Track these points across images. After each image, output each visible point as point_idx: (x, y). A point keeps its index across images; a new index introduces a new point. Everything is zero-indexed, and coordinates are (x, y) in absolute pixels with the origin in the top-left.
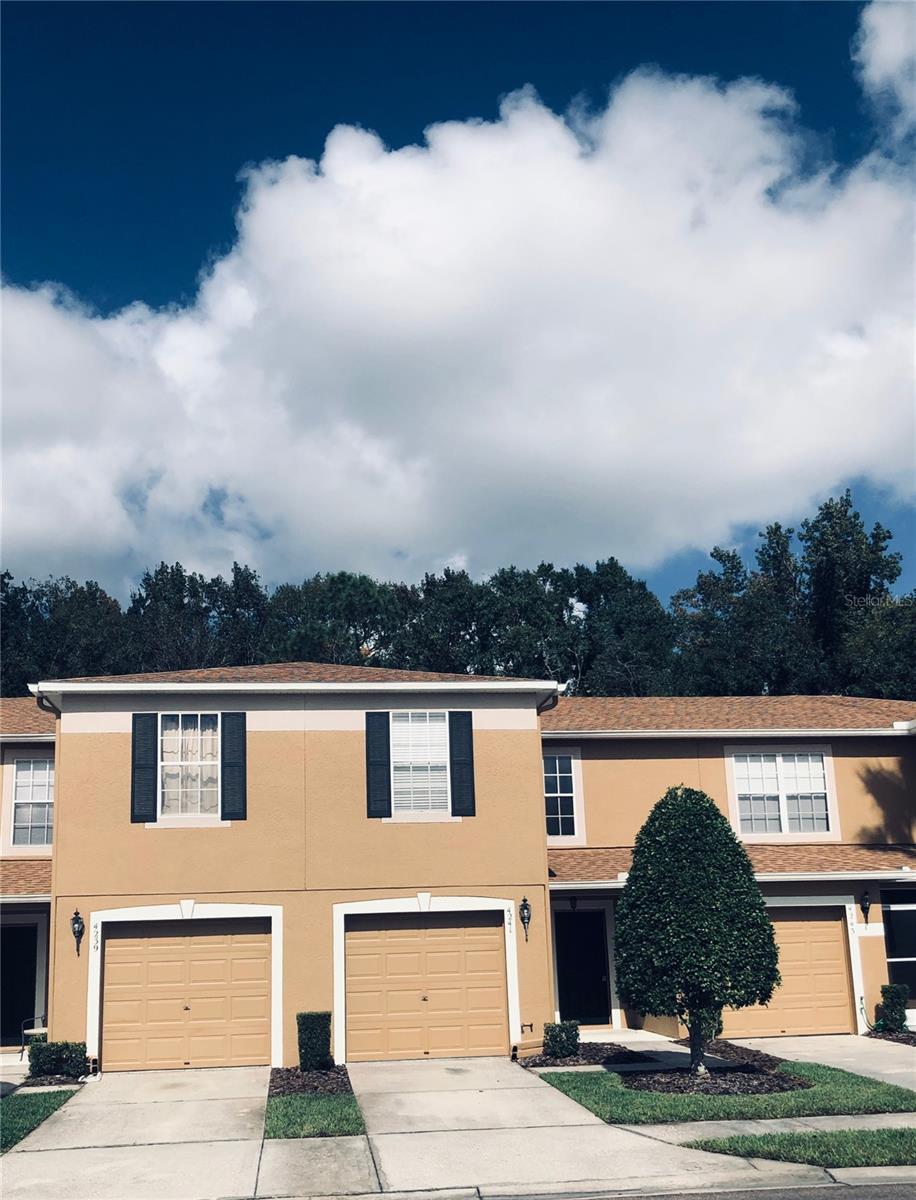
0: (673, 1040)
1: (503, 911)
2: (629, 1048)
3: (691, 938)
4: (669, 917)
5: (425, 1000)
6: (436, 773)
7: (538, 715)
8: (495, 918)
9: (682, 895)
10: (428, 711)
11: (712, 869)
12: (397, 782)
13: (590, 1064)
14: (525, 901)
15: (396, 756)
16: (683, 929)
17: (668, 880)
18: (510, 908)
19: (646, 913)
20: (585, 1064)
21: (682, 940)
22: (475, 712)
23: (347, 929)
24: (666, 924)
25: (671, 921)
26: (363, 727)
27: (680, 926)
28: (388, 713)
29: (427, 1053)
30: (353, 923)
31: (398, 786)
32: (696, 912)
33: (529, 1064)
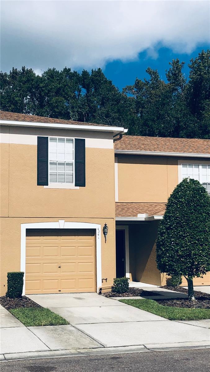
0: (159, 286)
1: (96, 229)
2: (144, 290)
3: (196, 243)
4: (187, 234)
5: (59, 267)
6: (68, 167)
7: (114, 143)
8: (92, 232)
9: (192, 225)
10: (66, 138)
11: (204, 214)
12: (51, 170)
13: (134, 296)
14: (106, 225)
15: (51, 157)
16: (192, 239)
17: (186, 218)
18: (99, 228)
19: (175, 232)
20: (132, 296)
21: (192, 244)
22: (86, 139)
23: (27, 235)
24: (185, 237)
25: (187, 236)
26: (36, 144)
27: (191, 238)
28: (48, 137)
29: (60, 291)
30: (30, 232)
31: (51, 171)
32: (198, 232)
33: (108, 296)
